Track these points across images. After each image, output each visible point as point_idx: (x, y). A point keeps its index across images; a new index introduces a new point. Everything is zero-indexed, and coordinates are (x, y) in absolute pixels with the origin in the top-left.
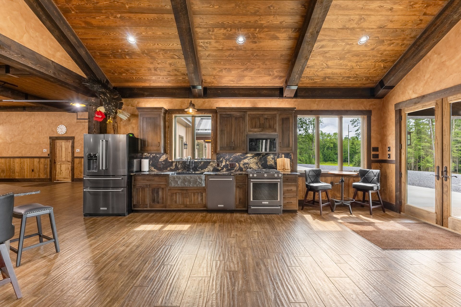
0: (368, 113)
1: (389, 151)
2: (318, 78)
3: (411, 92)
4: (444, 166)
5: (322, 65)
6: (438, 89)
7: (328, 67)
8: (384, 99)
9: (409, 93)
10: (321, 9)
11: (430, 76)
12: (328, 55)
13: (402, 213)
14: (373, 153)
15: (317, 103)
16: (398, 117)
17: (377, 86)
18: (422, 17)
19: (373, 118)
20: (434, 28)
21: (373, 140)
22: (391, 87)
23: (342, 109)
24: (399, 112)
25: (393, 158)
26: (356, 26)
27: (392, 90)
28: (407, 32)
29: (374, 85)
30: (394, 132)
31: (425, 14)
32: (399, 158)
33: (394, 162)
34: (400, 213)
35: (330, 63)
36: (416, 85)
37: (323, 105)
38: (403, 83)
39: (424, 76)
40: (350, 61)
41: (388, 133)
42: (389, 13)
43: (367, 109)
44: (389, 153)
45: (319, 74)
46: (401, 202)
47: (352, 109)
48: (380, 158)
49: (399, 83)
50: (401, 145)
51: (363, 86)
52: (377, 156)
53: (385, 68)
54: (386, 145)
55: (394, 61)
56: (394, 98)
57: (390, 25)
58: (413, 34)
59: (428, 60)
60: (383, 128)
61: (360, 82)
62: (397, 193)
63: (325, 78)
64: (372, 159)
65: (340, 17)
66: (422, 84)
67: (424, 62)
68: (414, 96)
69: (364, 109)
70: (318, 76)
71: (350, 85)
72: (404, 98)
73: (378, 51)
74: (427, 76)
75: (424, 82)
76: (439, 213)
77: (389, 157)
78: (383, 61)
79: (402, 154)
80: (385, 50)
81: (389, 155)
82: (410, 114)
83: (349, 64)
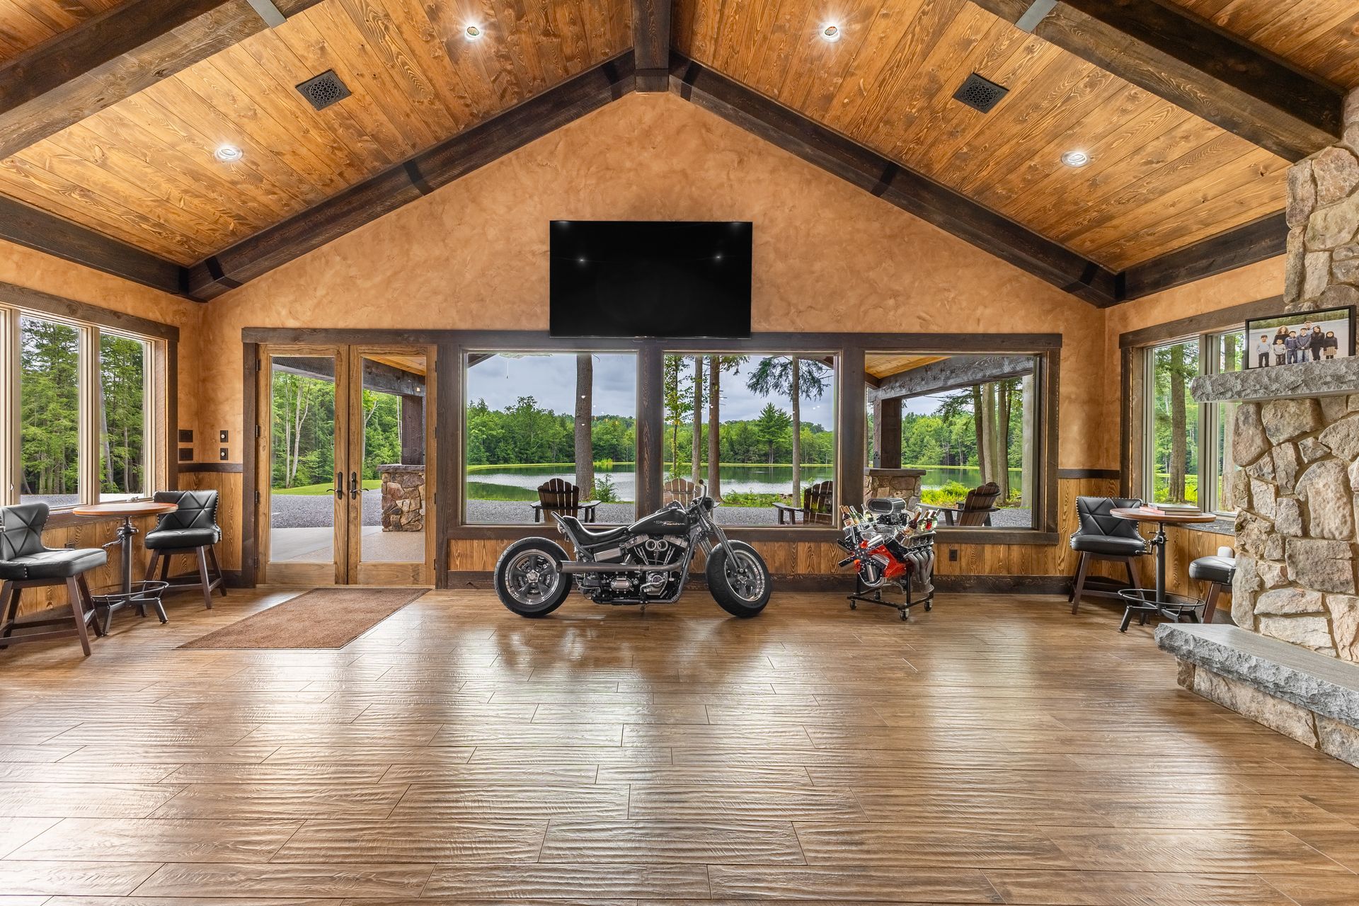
0: (169, 333)
1: (225, 440)
2: (49, 176)
3: (284, 312)
4: (351, 472)
5: (90, 148)
6: (341, 325)
7: (103, 164)
8: (210, 304)
9: (279, 314)
10: (206, 35)
11: (328, 294)
12: (124, 133)
13: (258, 586)
14: (181, 445)
15: (16, 257)
16: (252, 362)
17: (199, 266)
18: (335, 178)
19: (181, 350)
20: (346, 209)
21: (181, 411)
22: (235, 284)
23: (104, 305)
24: (253, 351)
25: (237, 456)
26: (233, 115)
27: (233, 291)
28: (305, 188)
29: (192, 261)
30: (240, 396)
31: (341, 174)
32: (253, 459)
33: (241, 469)
34: (254, 587)
35: (115, 158)
36: (296, 301)
37: (39, 272)
38: (264, 285)
39: (315, 289)
40: (171, 180)
41: (221, 396)
42: (298, 135)
43: (169, 321)
44: (224, 445)
45: (60, 167)
46: (256, 562)
47: (130, 311)
48: (197, 459)
49: (255, 281)
50: (259, 428)
51: (164, 254)
52: (188, 454)
53: (233, 233)
54: (212, 426)
55: (256, 228)
56: (238, 312)
57: (288, 159)
58: (311, 196)
59: (323, 260)
60: (204, 381)
61: (163, 242)
62: (247, 542)
63: (75, 187)
64: (179, 462)
65: (215, 73)
66: (310, 303)
67: (313, 259)
68: (292, 323)
69: (161, 320)
70: (51, 171)
71: (134, 240)
72: (267, 320)
73: (241, 194)
74: (321, 292)
75: (315, 301)
76: (341, 560)
77: (225, 457)
78: (238, 217)
79: (261, 448)
80: (254, 199)
81: (225, 450)
82: (277, 361)
83: (165, 186)
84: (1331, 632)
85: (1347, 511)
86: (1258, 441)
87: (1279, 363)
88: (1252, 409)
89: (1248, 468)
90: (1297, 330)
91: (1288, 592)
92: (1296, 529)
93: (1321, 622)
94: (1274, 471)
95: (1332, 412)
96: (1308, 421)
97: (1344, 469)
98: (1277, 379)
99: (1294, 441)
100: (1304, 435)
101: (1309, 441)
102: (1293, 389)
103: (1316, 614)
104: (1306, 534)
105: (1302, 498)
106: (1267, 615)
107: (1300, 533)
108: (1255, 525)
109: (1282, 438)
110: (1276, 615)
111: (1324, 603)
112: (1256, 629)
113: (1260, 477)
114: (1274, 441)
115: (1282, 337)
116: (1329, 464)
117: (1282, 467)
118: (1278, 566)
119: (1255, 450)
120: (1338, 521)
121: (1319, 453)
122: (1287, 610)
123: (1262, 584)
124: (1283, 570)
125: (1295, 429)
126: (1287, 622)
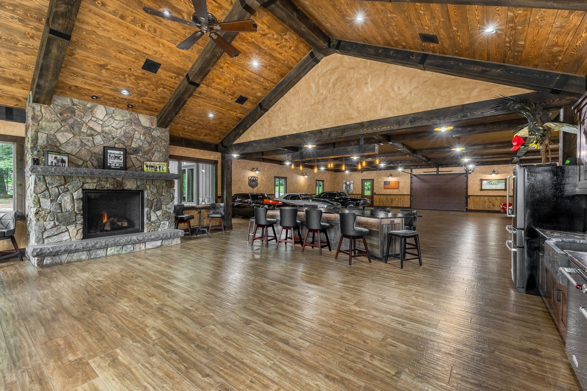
84: (70, 235)
85: (73, 204)
86: (44, 187)
87: (55, 166)
88: (42, 177)
89: (39, 195)
90: (59, 157)
91: (55, 229)
92: (59, 211)
93: (67, 233)
94: (50, 195)
95: (69, 180)
96: (63, 182)
97: (72, 194)
98: (67, 170)
99: (57, 187)
100: (62, 185)
101: (63, 187)
102: (71, 174)
103: (66, 231)
104: (62, 212)
105: (60, 202)
106: (47, 237)
107: (60, 212)
108: (43, 212)
109: (54, 186)
110: (52, 236)
111: (67, 228)
112: (44, 243)
113: (45, 197)
114: (50, 187)
115: (56, 158)
116: (68, 193)
117: (53, 194)
118: (53, 222)
119: (43, 189)
120: (71, 207)
121: (65, 190)
122: (55, 233)
123: (45, 230)
124: (55, 223)
125: (59, 184)
126: (55, 237)
